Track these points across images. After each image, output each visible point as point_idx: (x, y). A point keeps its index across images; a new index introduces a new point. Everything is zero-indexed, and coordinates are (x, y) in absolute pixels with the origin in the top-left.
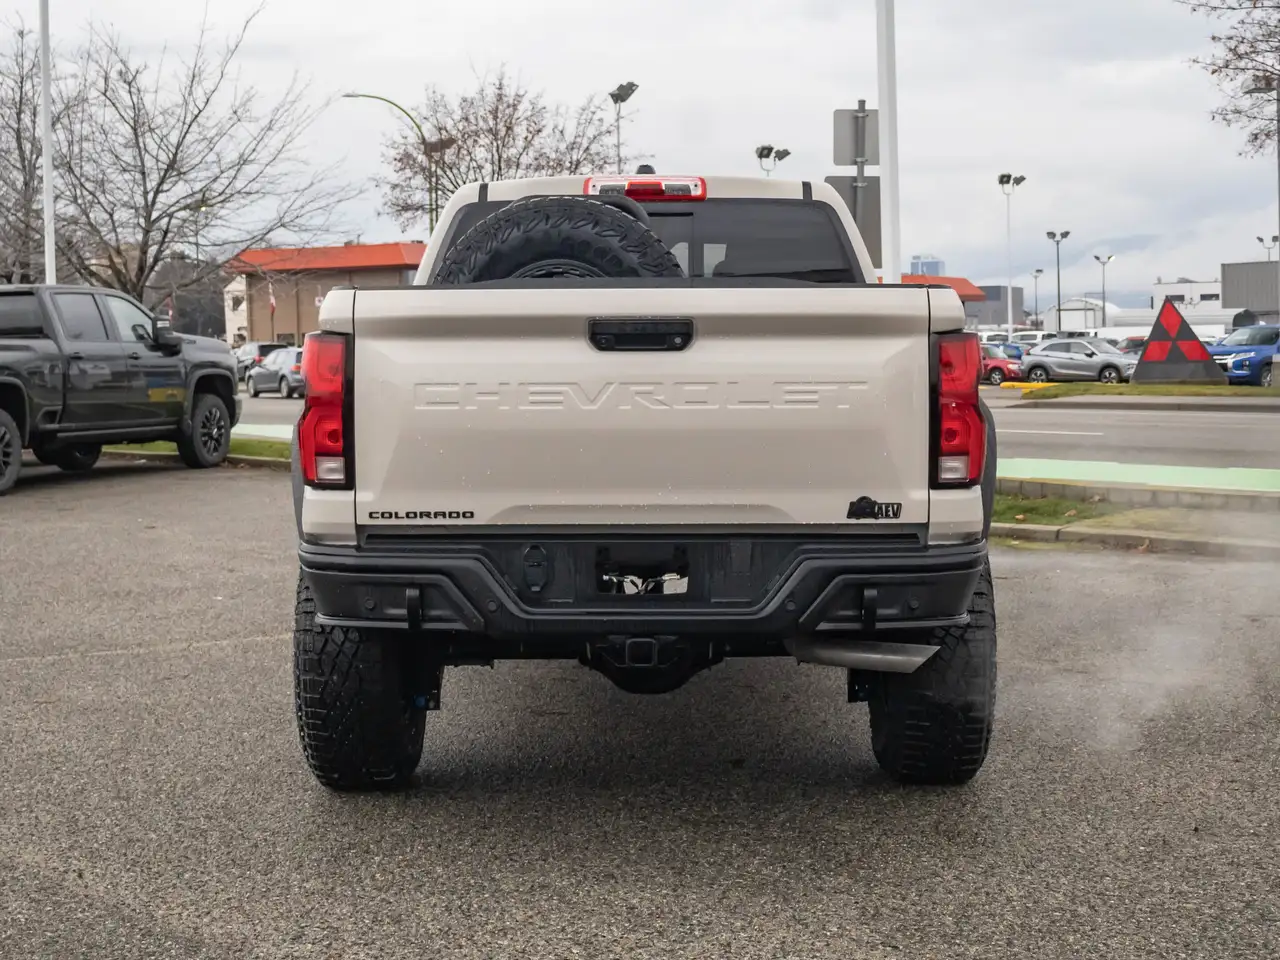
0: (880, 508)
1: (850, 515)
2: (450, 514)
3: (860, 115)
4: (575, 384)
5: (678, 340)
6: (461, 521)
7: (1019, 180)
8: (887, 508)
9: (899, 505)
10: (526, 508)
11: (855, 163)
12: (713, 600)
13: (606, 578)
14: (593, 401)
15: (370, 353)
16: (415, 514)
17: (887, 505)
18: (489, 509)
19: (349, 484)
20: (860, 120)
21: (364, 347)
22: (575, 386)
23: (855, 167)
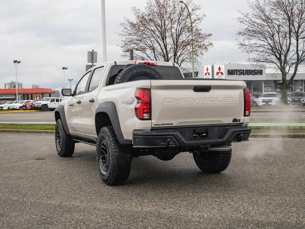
0: (237, 120)
1: (233, 122)
2: (169, 124)
3: (93, 53)
4: (192, 98)
5: (208, 90)
6: (171, 125)
7: (66, 69)
9: (240, 120)
10: (182, 122)
11: (92, 62)
12: (212, 138)
13: (194, 135)
14: (195, 102)
15: (154, 93)
16: (163, 124)
18: (176, 123)
19: (150, 119)
20: (93, 54)
21: (152, 91)
22: (192, 99)
23: (92, 63)
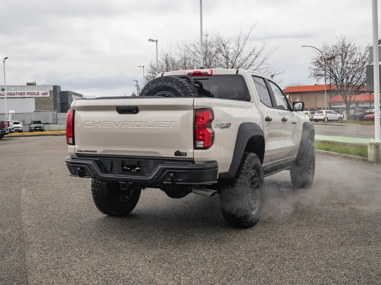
0: (182, 154)
1: (175, 155)
2: (92, 151)
5: (135, 111)
6: (94, 153)
8: (183, 154)
9: (186, 153)
10: (107, 150)
13: (124, 168)
14: (117, 126)
16: (86, 151)
17: (184, 153)
18: (100, 150)
19: (74, 144)
22: (114, 122)
